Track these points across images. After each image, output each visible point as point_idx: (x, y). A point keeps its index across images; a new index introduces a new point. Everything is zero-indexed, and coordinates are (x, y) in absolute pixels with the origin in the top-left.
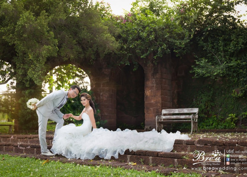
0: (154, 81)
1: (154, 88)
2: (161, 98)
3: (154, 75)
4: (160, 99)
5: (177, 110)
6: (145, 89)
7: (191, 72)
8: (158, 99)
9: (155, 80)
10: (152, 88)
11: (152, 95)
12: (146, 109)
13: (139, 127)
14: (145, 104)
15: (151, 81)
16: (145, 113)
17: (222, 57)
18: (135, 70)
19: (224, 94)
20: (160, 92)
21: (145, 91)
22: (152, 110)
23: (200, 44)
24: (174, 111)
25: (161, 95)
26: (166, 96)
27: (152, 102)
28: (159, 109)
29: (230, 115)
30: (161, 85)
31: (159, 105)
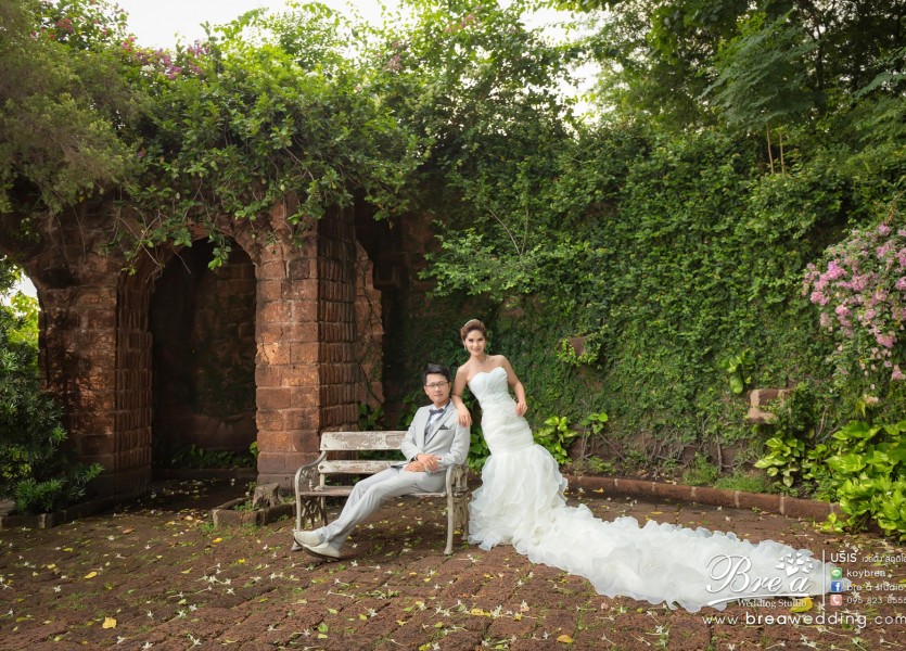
0: (293, 309)
1: (292, 333)
2: (316, 373)
3: (293, 287)
4: (314, 376)
5: (382, 435)
6: (258, 339)
7: (422, 275)
8: (307, 377)
9: (297, 306)
10: (282, 334)
11: (285, 362)
12: (262, 413)
13: (245, 460)
14: (258, 395)
15: (282, 309)
16: (259, 427)
17: (522, 227)
18: (217, 267)
19: (529, 351)
20: (316, 350)
21: (258, 347)
22: (285, 417)
23: (453, 182)
24: (369, 441)
25: (319, 362)
26: (339, 365)
27: (286, 385)
28: (309, 413)
29: (548, 422)
30: (320, 326)
31: (312, 401)
